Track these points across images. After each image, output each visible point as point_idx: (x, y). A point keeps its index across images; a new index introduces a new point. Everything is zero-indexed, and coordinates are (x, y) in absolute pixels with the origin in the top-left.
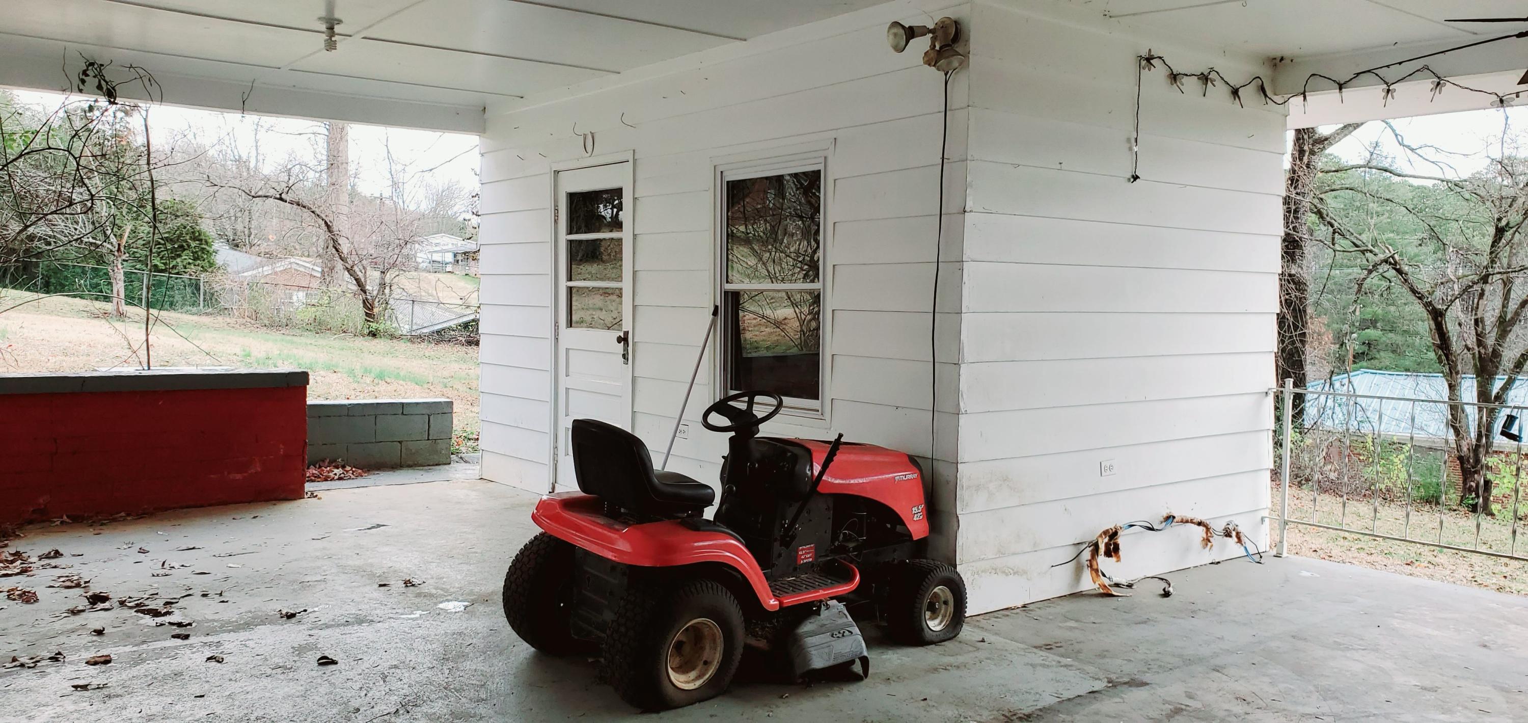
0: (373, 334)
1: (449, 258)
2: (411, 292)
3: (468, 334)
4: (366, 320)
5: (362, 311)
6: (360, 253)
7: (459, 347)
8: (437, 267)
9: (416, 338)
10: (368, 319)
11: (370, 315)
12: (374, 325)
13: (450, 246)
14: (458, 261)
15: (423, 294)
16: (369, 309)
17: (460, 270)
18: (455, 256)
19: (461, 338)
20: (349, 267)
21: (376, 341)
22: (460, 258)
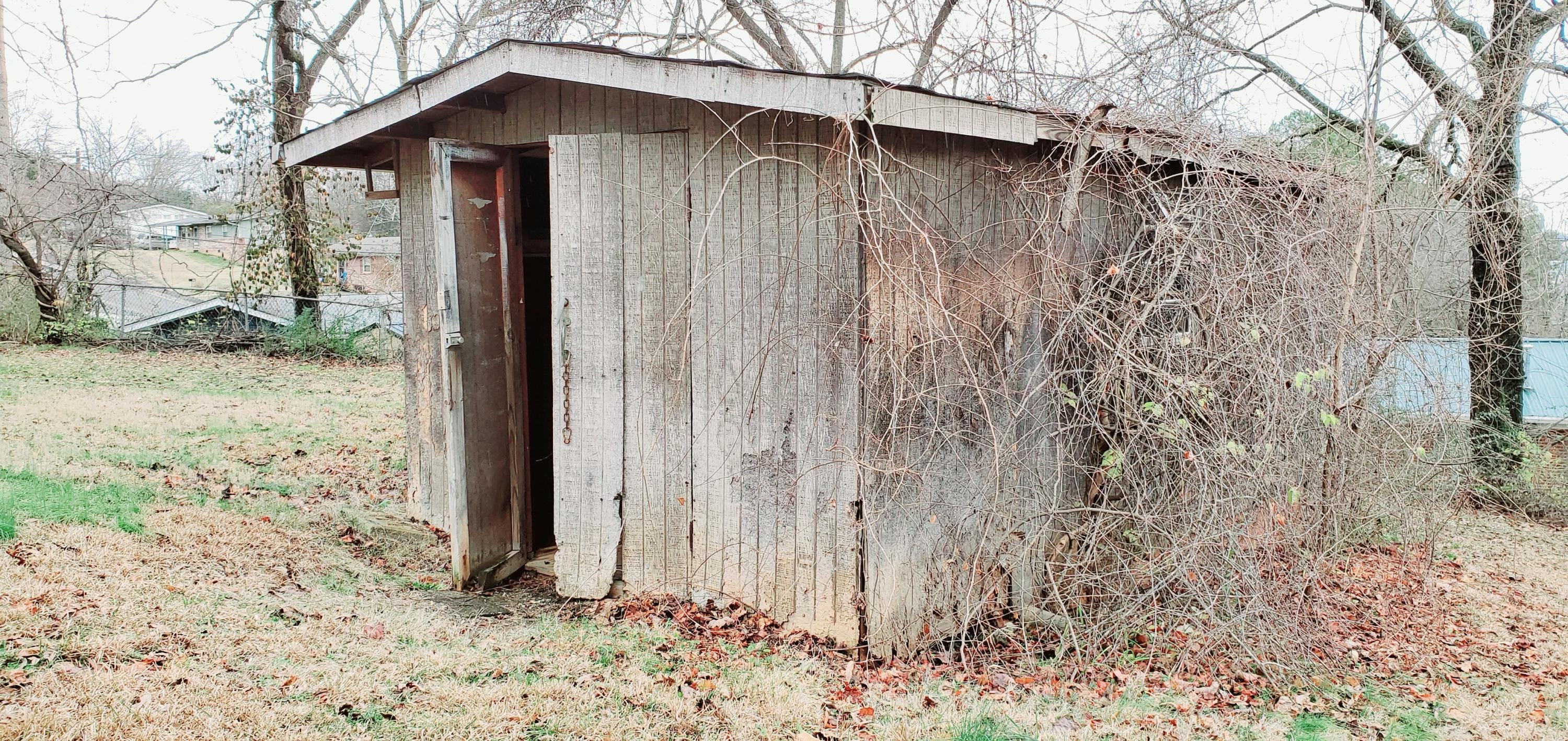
0: (56, 340)
1: (173, 232)
2: (123, 272)
3: (216, 334)
4: (42, 318)
5: (32, 304)
6: (27, 213)
7: (201, 357)
8: (159, 244)
9: (129, 344)
10: (45, 315)
11: (48, 310)
12: (56, 325)
13: (173, 219)
14: (184, 235)
15: (141, 275)
16: (47, 301)
17: (187, 246)
18: (180, 228)
19: (205, 342)
20: (7, 235)
21: (61, 350)
22: (186, 231)
